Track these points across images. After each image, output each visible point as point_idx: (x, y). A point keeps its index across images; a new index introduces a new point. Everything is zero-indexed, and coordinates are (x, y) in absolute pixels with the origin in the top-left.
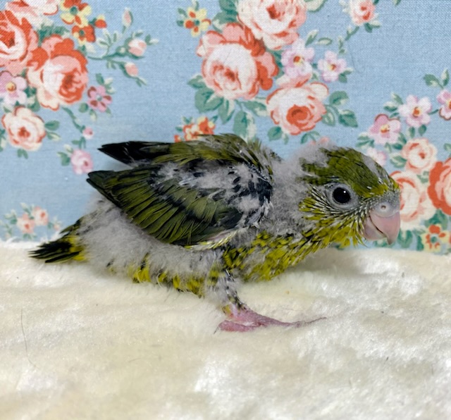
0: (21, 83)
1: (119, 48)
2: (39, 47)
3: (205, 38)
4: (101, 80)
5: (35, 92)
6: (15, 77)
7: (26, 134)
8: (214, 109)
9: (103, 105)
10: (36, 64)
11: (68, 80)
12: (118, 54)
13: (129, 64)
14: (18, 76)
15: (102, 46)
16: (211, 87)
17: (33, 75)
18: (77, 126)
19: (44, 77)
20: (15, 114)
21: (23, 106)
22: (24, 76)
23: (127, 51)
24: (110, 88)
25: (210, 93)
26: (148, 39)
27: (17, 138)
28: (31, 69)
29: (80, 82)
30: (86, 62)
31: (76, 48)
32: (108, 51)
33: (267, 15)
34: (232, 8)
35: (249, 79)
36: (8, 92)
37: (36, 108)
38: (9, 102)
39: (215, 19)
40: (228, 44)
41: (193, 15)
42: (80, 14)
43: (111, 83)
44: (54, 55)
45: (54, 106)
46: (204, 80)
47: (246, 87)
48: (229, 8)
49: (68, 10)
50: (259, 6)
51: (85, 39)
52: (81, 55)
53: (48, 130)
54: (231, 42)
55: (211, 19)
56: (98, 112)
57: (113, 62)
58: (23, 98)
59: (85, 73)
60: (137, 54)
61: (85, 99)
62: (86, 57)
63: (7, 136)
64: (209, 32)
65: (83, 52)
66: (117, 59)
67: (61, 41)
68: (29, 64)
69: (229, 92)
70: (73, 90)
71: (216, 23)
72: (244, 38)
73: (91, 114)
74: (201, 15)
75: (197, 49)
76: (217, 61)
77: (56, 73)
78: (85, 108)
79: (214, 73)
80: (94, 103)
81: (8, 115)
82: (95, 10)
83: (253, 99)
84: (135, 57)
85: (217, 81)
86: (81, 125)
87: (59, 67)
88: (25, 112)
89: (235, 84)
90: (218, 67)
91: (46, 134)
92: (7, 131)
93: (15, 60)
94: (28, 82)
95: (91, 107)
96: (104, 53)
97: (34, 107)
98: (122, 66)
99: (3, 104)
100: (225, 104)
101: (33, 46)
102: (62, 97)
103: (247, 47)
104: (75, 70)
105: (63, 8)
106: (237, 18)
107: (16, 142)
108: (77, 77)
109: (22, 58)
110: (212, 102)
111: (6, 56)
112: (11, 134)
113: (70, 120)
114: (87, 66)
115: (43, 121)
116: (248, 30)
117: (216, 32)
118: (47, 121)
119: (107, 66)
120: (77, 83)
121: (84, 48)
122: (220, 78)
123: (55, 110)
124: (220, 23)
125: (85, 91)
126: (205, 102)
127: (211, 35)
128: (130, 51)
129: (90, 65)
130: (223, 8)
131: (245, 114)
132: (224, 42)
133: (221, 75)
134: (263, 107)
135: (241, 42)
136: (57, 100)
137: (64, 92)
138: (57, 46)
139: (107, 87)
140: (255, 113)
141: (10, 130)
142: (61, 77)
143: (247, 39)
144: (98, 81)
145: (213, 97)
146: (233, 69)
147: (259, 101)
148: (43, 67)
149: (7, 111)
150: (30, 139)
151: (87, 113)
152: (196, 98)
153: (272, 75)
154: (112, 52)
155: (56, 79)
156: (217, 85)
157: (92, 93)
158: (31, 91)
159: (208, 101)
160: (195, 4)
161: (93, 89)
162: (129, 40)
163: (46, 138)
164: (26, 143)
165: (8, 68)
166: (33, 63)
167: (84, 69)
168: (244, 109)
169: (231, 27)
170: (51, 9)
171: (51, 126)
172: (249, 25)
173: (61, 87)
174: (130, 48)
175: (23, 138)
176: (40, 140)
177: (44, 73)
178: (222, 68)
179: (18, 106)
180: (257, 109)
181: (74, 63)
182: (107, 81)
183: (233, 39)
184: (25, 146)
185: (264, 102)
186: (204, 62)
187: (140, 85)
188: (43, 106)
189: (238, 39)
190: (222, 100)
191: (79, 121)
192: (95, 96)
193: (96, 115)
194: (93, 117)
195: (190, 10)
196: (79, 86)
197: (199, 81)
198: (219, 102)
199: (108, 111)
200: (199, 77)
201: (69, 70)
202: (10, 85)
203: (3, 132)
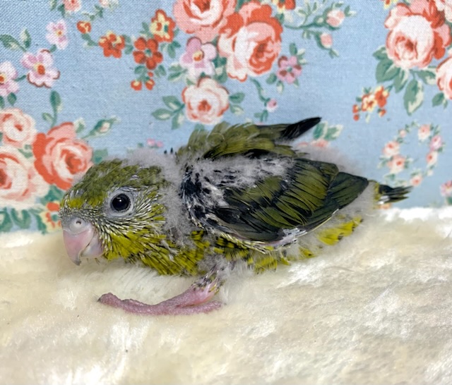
0: (210, 52)
1: (317, 18)
2: (236, 13)
3: (395, 11)
4: (293, 49)
5: (224, 61)
6: (204, 44)
7: (206, 107)
8: (391, 79)
9: (293, 75)
10: (229, 31)
11: (261, 49)
12: (315, 24)
13: (325, 34)
14: (208, 43)
15: (300, 15)
16: (391, 57)
17: (225, 43)
18: (262, 99)
19: (236, 45)
20: (198, 85)
21: (209, 77)
22: (215, 43)
23: (325, 22)
24: (302, 58)
25: (390, 63)
26: (347, 9)
27: (195, 111)
28: (223, 36)
29: (272, 51)
30: (282, 30)
31: (273, 15)
32: (306, 20)
35: (426, 49)
36: (194, 62)
37: (222, 79)
38: (193, 73)
40: (413, 17)
43: (304, 54)
44: (250, 22)
45: (242, 76)
46: (387, 51)
47: (422, 56)
51: (284, 7)
52: (277, 23)
53: (231, 103)
54: (415, 14)
56: (286, 83)
57: (309, 32)
58: (209, 69)
59: (279, 42)
60: (334, 26)
61: (275, 68)
62: (283, 25)
63: (186, 110)
64: (399, 4)
65: (281, 21)
66: (313, 29)
67: (260, 7)
68: (222, 30)
69: (406, 62)
70: (263, 60)
72: (428, 11)
73: (278, 85)
75: (385, 21)
76: (401, 33)
77: (249, 41)
78: (273, 79)
79: (396, 43)
80: (283, 73)
81: (192, 87)
83: (425, 68)
84: (332, 28)
85: (397, 52)
86: (266, 98)
87: (254, 34)
88: (208, 84)
89: (412, 54)
90: (400, 39)
91: (229, 106)
92: (186, 105)
93: (208, 26)
94: (218, 50)
95: (280, 77)
96: (301, 23)
97: (220, 79)
98: (318, 37)
99: (186, 76)
100: (400, 75)
101: (230, 10)
102: (252, 68)
103: (429, 19)
104: (269, 39)
107: (195, 117)
108: (270, 47)
109: (216, 23)
110: (391, 72)
111: (200, 22)
112: (190, 108)
113: (256, 92)
114: (282, 35)
115: (228, 93)
116: (432, 3)
117: (405, 4)
118: (231, 94)
119: (303, 37)
120: (269, 52)
121: (282, 15)
122: (401, 49)
123: (242, 81)
125: (275, 62)
126: (385, 72)
127: (400, 7)
128: (328, 21)
129: (286, 34)
131: (417, 82)
132: (410, 14)
133: (402, 46)
134: (433, 75)
135: (424, 14)
136: (245, 71)
137: (254, 61)
138: (255, 13)
139: (300, 57)
140: (425, 81)
141: (189, 104)
142: (253, 45)
143: (430, 10)
144: (291, 52)
145: (392, 67)
146: (413, 40)
147: (431, 70)
148: (236, 35)
149: (190, 83)
150: (210, 112)
151: (274, 85)
152: (379, 65)
153: (446, 45)
154: (311, 20)
155: (248, 47)
156: (397, 55)
157: (283, 62)
158: (220, 61)
159: (388, 70)
161: (284, 58)
162: (328, 10)
163: (229, 111)
164: (206, 117)
165: (198, 34)
166: (226, 30)
167: (278, 38)
168: (417, 78)
171: (235, 98)
173: (252, 56)
174: (328, 18)
175: (202, 112)
176: (222, 112)
177: (237, 40)
178: (403, 39)
179: (203, 76)
180: (428, 78)
181: (268, 30)
182: (300, 51)
183: (417, 11)
184: (203, 120)
185: (433, 70)
186: (390, 33)
187: (332, 57)
188: (231, 77)
189: (421, 12)
190: (399, 70)
191: (265, 94)
192: (286, 65)
193: (283, 86)
194: (280, 88)
196: (270, 55)
197: (383, 52)
198: (396, 72)
199: (296, 82)
200: (383, 49)
201: (263, 38)
202: (197, 54)
203: (182, 106)
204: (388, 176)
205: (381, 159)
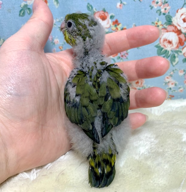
8: (163, 54)
9: (125, 56)
16: (162, 47)
25: (162, 49)
33: (182, 21)
34: (170, 20)
35: (176, 43)
39: (164, 24)
41: (157, 24)
42: (118, 27)
46: (160, 45)
47: (175, 46)
48: (169, 20)
49: (114, 26)
50: (179, 19)
54: (170, 31)
55: (163, 24)
56: (123, 59)
61: (119, 55)
64: (162, 29)
69: (169, 48)
71: (165, 26)
74: (159, 23)
76: (165, 38)
78: (119, 58)
79: (164, 42)
80: (122, 56)
82: (123, 25)
83: (177, 50)
85: (165, 45)
89: (171, 45)
90: (165, 40)
95: (121, 57)
100: (167, 52)
103: (175, 32)
105: (112, 25)
106: (172, 23)
110: (163, 52)
116: (176, 27)
117: (165, 28)
122: (166, 44)
124: (166, 25)
126: (160, 52)
130: (167, 20)
131: (174, 55)
132: (168, 31)
133: (166, 43)
134: (181, 52)
135: (173, 31)
140: (178, 54)
143: (175, 30)
145: (163, 50)
146: (170, 40)
147: (179, 50)
151: (120, 60)
152: (158, 51)
153: (184, 41)
156: (165, 46)
160: (157, 20)
168: (174, 53)
169: (170, 27)
170: (108, 26)
172: (176, 25)
178: (166, 40)
180: (179, 53)
183: (170, 30)
185: (181, 50)
186: (160, 39)
189: (172, 30)
190: (166, 51)
194: (122, 61)
195: (156, 22)
197: (159, 45)
198: (165, 51)
199: (127, 58)
200: (159, 44)
204: (168, 88)
205: (164, 82)
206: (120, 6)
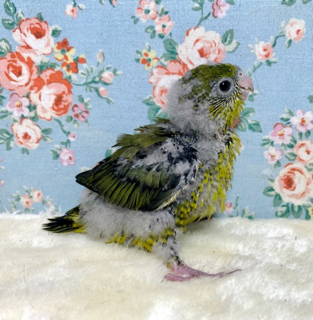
0: (26, 102)
1: (95, 77)
2: (39, 77)
3: (155, 71)
4: (81, 99)
5: (35, 108)
6: (21, 97)
7: (28, 137)
9: (83, 117)
10: (36, 88)
11: (59, 100)
12: (94, 82)
13: (102, 89)
14: (24, 97)
15: (82, 76)
16: (159, 104)
17: (34, 96)
18: (65, 132)
19: (42, 98)
20: (21, 123)
21: (26, 118)
22: (28, 96)
23: (100, 79)
24: (88, 105)
25: (158, 108)
26: (115, 71)
27: (21, 140)
28: (33, 92)
29: (67, 101)
30: (72, 87)
31: (64, 77)
32: (87, 79)
33: (198, 55)
34: (174, 50)
36: (16, 108)
37: (35, 119)
38: (16, 114)
39: (162, 57)
40: (171, 75)
41: (146, 55)
42: (68, 54)
43: (89, 102)
44: (49, 82)
45: (48, 118)
46: (154, 100)
48: (171, 50)
49: (59, 51)
50: (192, 49)
51: (71, 71)
52: (68, 82)
53: (44, 135)
54: (173, 74)
55: (159, 57)
56: (79, 122)
57: (90, 87)
58: (26, 112)
59: (71, 95)
60: (107, 82)
61: (70, 113)
62: (72, 84)
63: (15, 139)
64: (158, 67)
65: (69, 80)
66: (93, 85)
67: (54, 72)
68: (31, 88)
70: (62, 106)
71: (163, 60)
72: (182, 71)
73: (74, 123)
74: (152, 55)
75: (149, 78)
76: (163, 87)
77: (50, 94)
78: (70, 119)
79: (161, 95)
80: (77, 116)
81: (16, 124)
82: (78, 51)
84: (106, 84)
85: (163, 100)
86: (67, 131)
87: (52, 91)
88: (27, 122)
90: (164, 91)
91: (42, 137)
92: (15, 135)
93: (22, 86)
94: (30, 101)
95: (75, 118)
96: (84, 81)
97: (34, 119)
98: (97, 90)
99: (12, 116)
101: (35, 76)
102: (54, 111)
104: (64, 93)
105: (56, 50)
106: (177, 56)
107: (21, 143)
108: (65, 98)
109: (27, 85)
110: (160, 115)
111: (15, 83)
112: (18, 138)
113: (60, 128)
114: (72, 90)
115: (40, 128)
116: (185, 65)
117: (163, 67)
118: (43, 128)
119: (86, 90)
120: (65, 101)
121: (70, 77)
123: (48, 120)
124: (166, 60)
125: (70, 107)
126: (155, 115)
127: (159, 68)
128: (102, 79)
129: (74, 89)
130: (167, 50)
132: (168, 73)
133: (166, 96)
135: (180, 73)
136: (50, 114)
137: (55, 108)
138: (51, 76)
139: (86, 105)
141: (17, 135)
142: (53, 98)
143: (184, 72)
144: (80, 100)
145: (160, 111)
148: (41, 91)
149: (15, 121)
150: (31, 141)
151: (72, 122)
152: (149, 112)
154: (90, 80)
155: (50, 99)
156: (163, 103)
157: (76, 109)
158: (32, 107)
159: (157, 114)
160: (148, 47)
161: (76, 106)
162: (102, 72)
163: (42, 140)
164: (28, 144)
165: (17, 91)
166: (34, 88)
167: (70, 92)
169: (173, 63)
170: (48, 50)
171: (46, 131)
172: (186, 62)
173: (53, 104)
174: (102, 77)
175: (26, 140)
176: (38, 141)
177: (42, 94)
178: (166, 91)
179: (23, 117)
181: (63, 88)
182: (86, 100)
183: (174, 71)
184: (27, 145)
186: (154, 87)
187: (109, 103)
188: (41, 117)
189: (177, 71)
191: (65, 128)
192: (77, 111)
193: (78, 124)
194: (76, 125)
195: (144, 51)
196: (66, 104)
197: (151, 100)
199: (86, 121)
200: (151, 98)
201: (60, 92)
202: (17, 103)
203: (12, 136)
206: (73, 11)
